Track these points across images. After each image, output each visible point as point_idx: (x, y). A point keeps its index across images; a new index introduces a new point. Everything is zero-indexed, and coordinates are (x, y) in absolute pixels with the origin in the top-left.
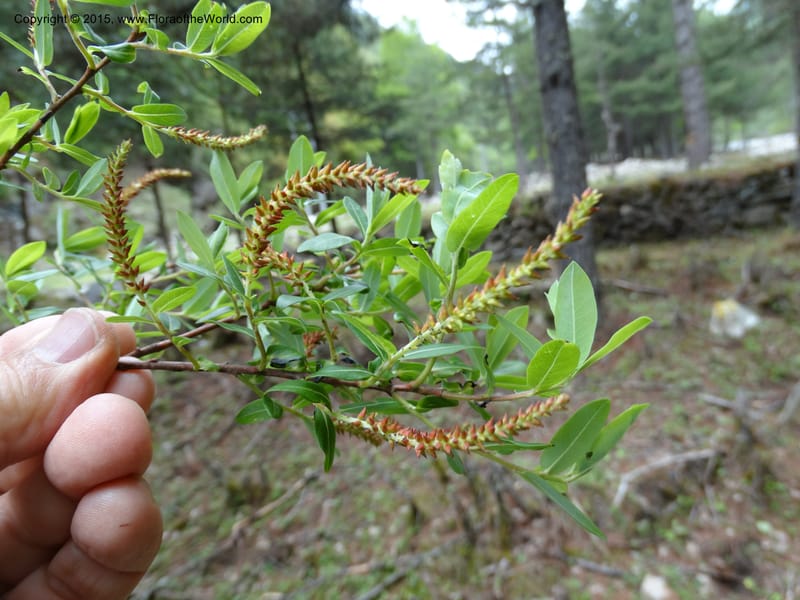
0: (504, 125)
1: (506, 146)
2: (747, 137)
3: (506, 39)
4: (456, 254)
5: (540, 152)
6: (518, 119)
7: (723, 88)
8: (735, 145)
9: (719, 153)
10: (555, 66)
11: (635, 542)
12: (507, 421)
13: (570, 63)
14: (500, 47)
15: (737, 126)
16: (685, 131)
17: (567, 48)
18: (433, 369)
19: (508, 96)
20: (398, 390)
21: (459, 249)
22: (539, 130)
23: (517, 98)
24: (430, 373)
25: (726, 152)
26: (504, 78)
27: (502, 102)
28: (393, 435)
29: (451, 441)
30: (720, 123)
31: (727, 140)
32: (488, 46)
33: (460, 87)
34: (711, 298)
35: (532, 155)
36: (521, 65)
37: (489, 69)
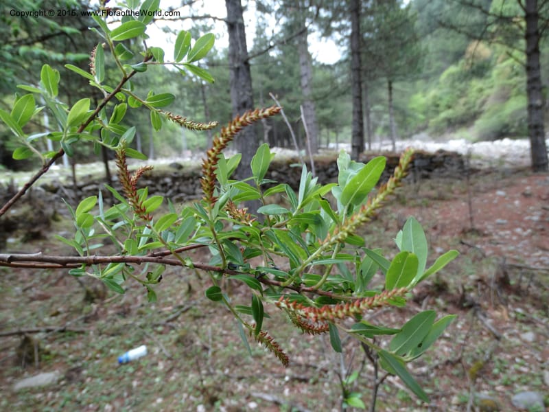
2: (338, 142)
4: (346, 207)
7: (327, 112)
8: (332, 145)
9: (324, 149)
12: (368, 300)
15: (332, 134)
18: (327, 279)
20: (304, 290)
21: (348, 204)
24: (325, 281)
25: (327, 148)
28: (299, 311)
29: (334, 313)
30: (324, 131)
31: (328, 142)
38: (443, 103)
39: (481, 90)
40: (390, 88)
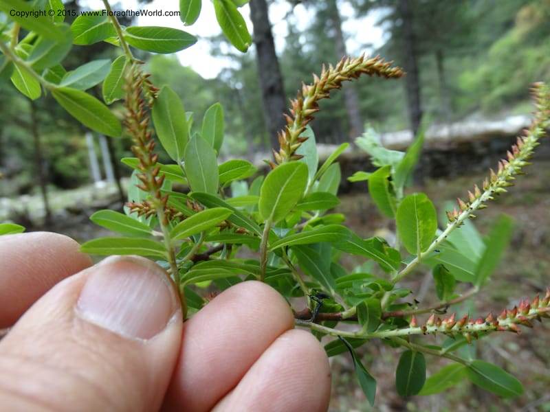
0: (238, 121)
1: (240, 135)
2: (383, 132)
3: (236, 66)
5: (263, 139)
6: (247, 117)
7: (368, 103)
10: (271, 82)
11: (341, 389)
13: (281, 80)
14: (232, 70)
16: (349, 127)
17: (278, 70)
19: (240, 102)
22: (262, 124)
23: (246, 103)
26: (236, 91)
27: (236, 106)
32: (225, 70)
33: (207, 95)
34: (373, 229)
35: (257, 141)
36: (247, 83)
37: (225, 85)
38: (496, 79)
39: (539, 60)
40: (441, 68)
